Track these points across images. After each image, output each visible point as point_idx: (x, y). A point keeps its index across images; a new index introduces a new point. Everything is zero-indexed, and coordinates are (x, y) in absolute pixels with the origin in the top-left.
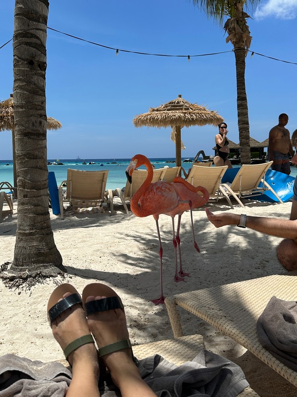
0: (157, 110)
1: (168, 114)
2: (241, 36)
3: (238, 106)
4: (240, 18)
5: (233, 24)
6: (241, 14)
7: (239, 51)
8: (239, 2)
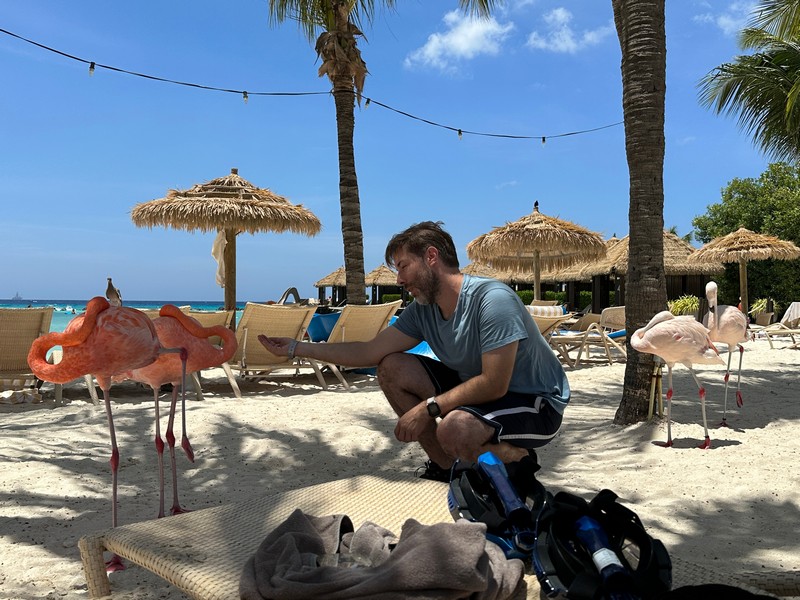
0: (185, 195)
1: (208, 204)
2: (346, 67)
3: (343, 196)
4: (345, 33)
5: (331, 44)
6: (346, 26)
7: (343, 94)
8: (343, 5)
